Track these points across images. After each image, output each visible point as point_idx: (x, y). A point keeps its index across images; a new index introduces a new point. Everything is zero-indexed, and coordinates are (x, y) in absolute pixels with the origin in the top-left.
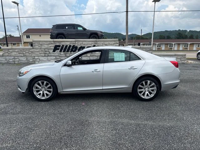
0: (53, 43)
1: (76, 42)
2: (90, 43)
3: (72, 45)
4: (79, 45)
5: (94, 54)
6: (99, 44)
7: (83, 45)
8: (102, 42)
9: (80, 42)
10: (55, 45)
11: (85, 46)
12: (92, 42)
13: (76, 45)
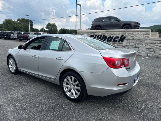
0: (89, 33)
1: (107, 33)
2: (119, 33)
3: (103, 35)
4: (108, 35)
5: (121, 44)
6: (128, 34)
7: (112, 35)
8: (130, 33)
9: (110, 33)
10: (91, 35)
11: (113, 36)
12: (120, 32)
13: (106, 35)
